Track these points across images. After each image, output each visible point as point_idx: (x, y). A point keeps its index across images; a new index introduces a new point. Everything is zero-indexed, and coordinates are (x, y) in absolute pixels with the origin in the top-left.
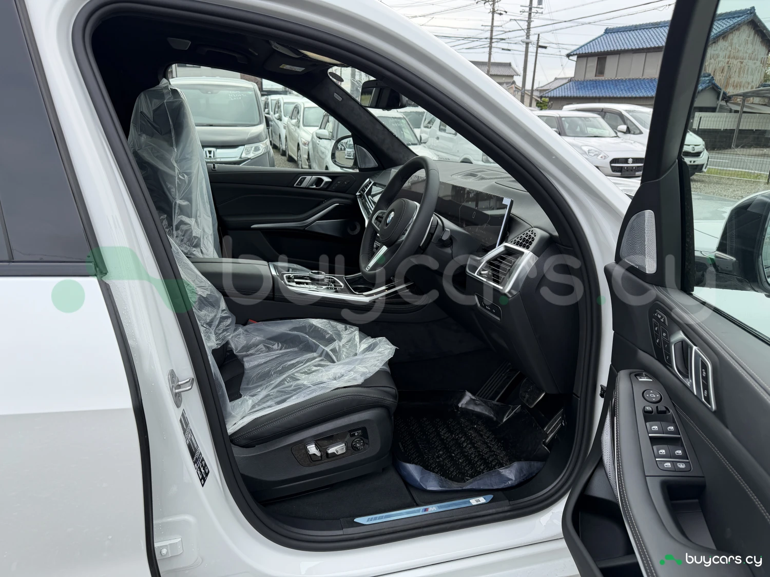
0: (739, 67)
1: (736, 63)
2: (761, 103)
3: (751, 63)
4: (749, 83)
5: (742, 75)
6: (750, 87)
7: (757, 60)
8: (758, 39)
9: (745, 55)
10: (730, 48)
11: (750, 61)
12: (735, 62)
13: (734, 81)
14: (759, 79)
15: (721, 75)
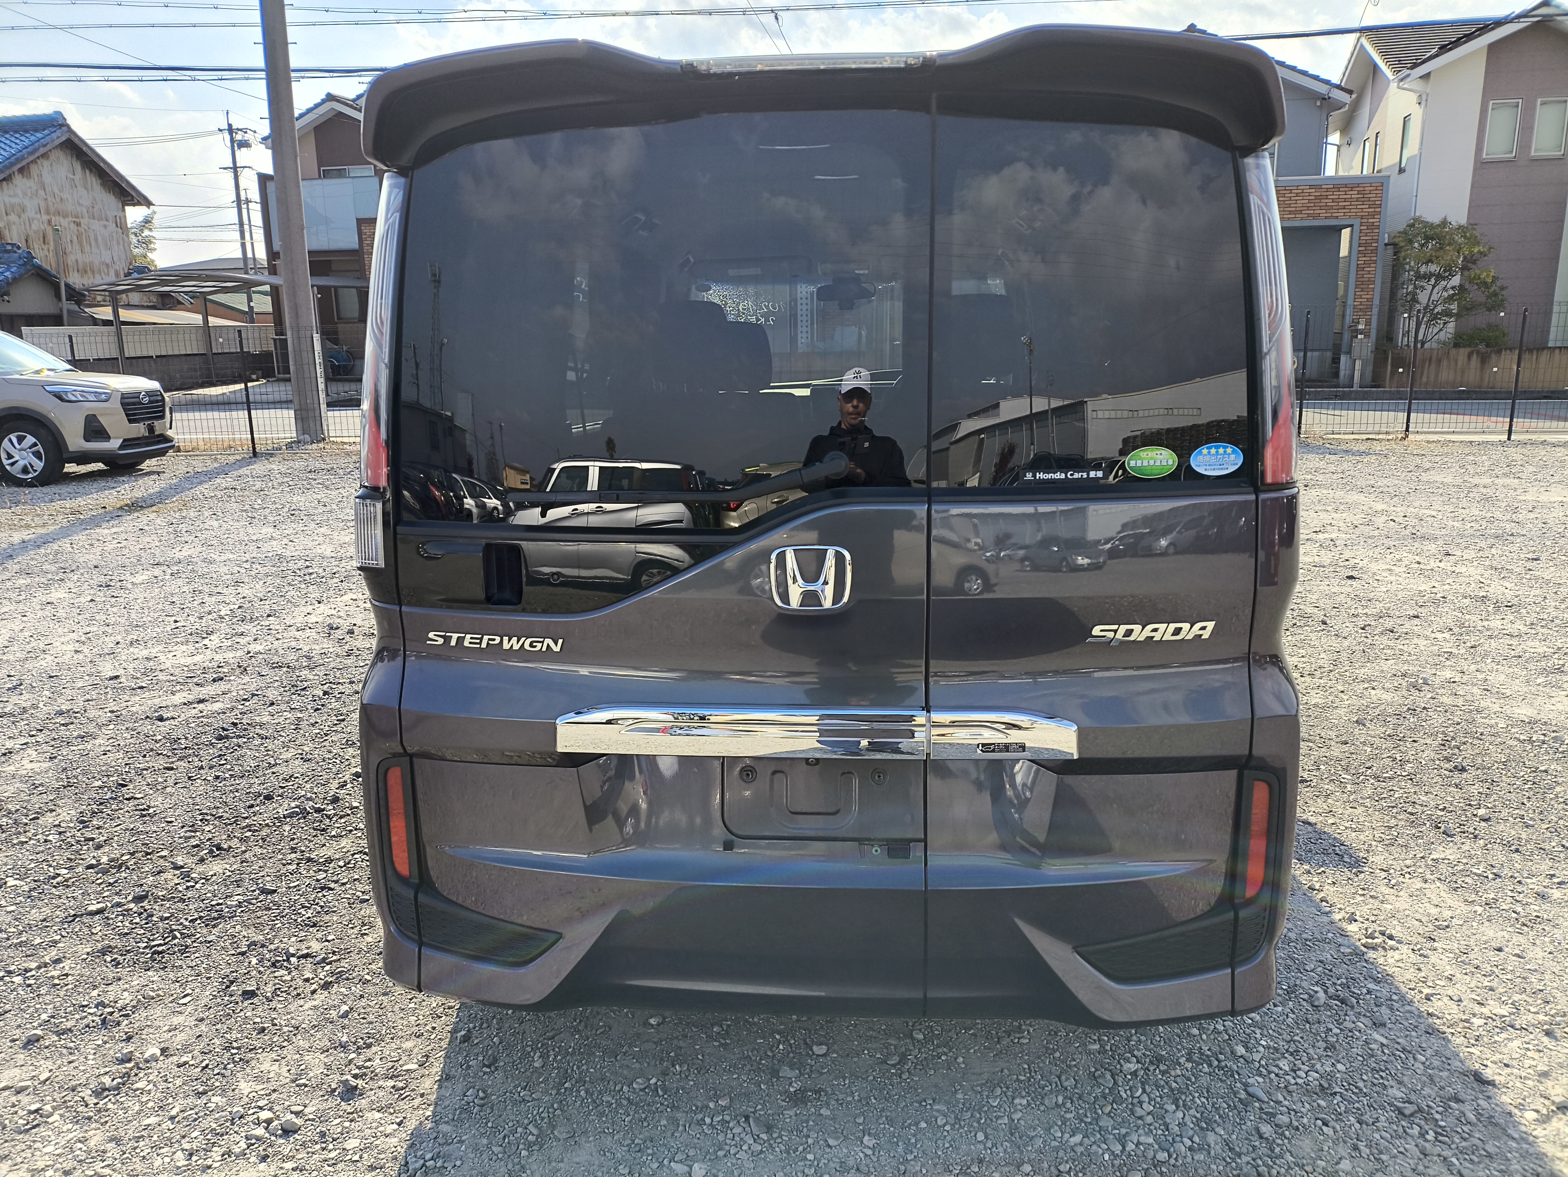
0: (76, 232)
1: (67, 225)
2: (145, 304)
3: (96, 225)
4: (107, 265)
5: (87, 249)
6: (112, 273)
7: (107, 220)
8: (94, 179)
9: (79, 209)
10: (41, 192)
11: (93, 221)
12: (65, 222)
13: (77, 261)
14: (123, 257)
15: (45, 247)
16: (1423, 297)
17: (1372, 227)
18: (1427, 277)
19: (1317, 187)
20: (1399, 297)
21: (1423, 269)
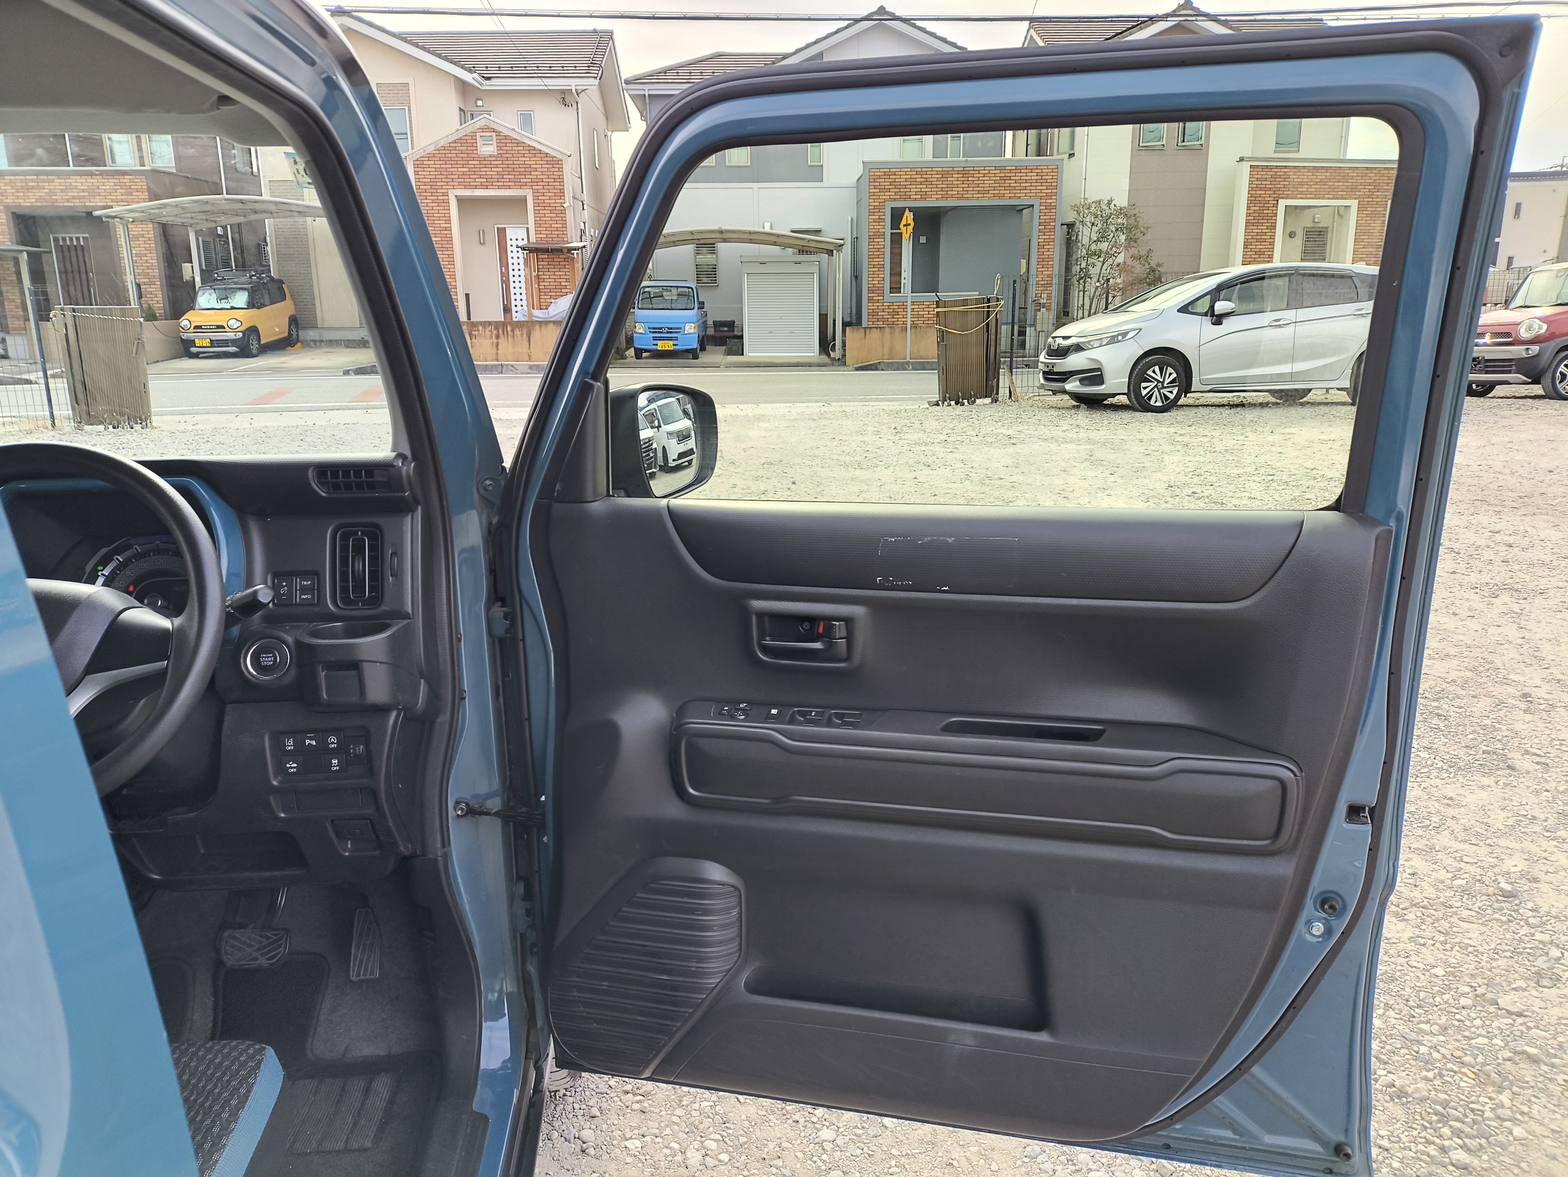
16: (1094, 271)
17: (1049, 207)
18: (1098, 254)
19: (1002, 168)
20: (1074, 272)
21: (1093, 247)
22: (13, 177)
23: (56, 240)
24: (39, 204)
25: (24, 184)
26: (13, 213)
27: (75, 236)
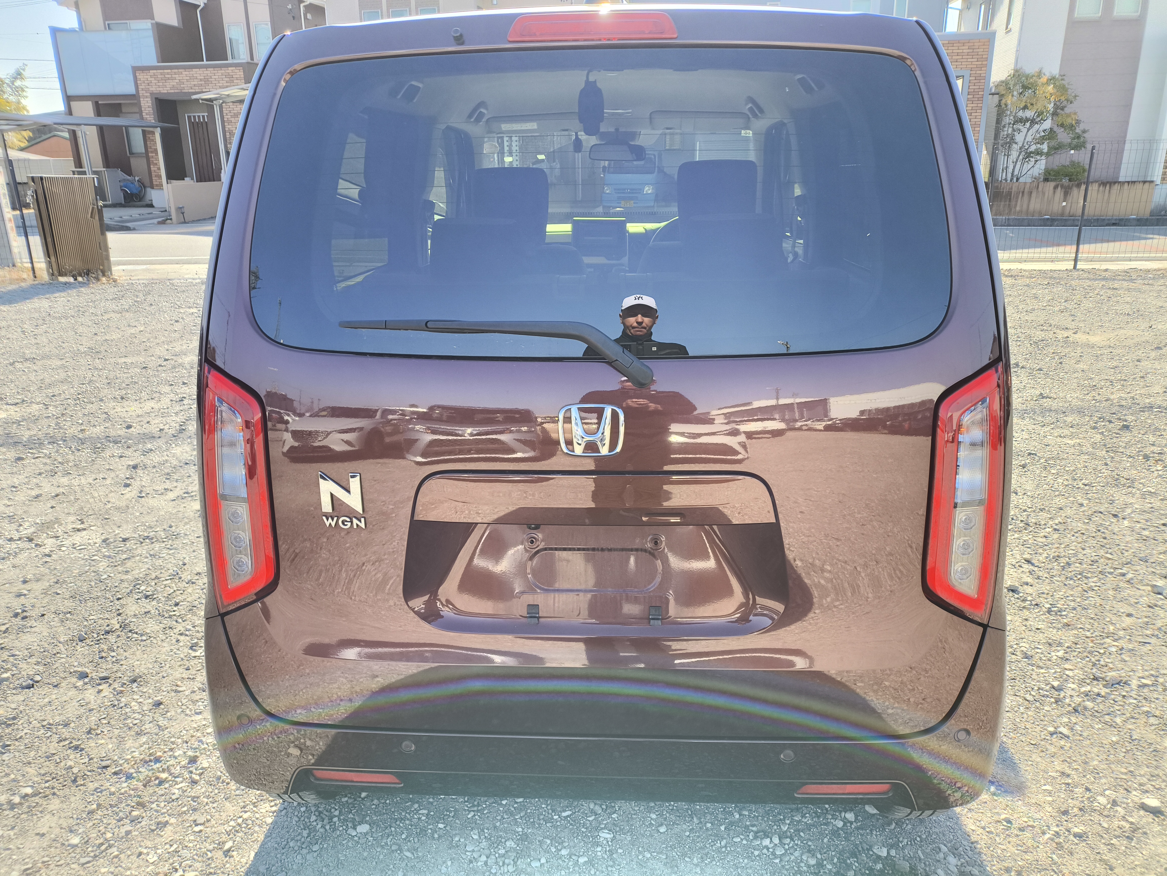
17: (979, 77)
20: (1000, 138)
22: (155, 71)
23: (189, 117)
24: (173, 91)
25: (163, 76)
26: (156, 99)
27: (202, 115)
